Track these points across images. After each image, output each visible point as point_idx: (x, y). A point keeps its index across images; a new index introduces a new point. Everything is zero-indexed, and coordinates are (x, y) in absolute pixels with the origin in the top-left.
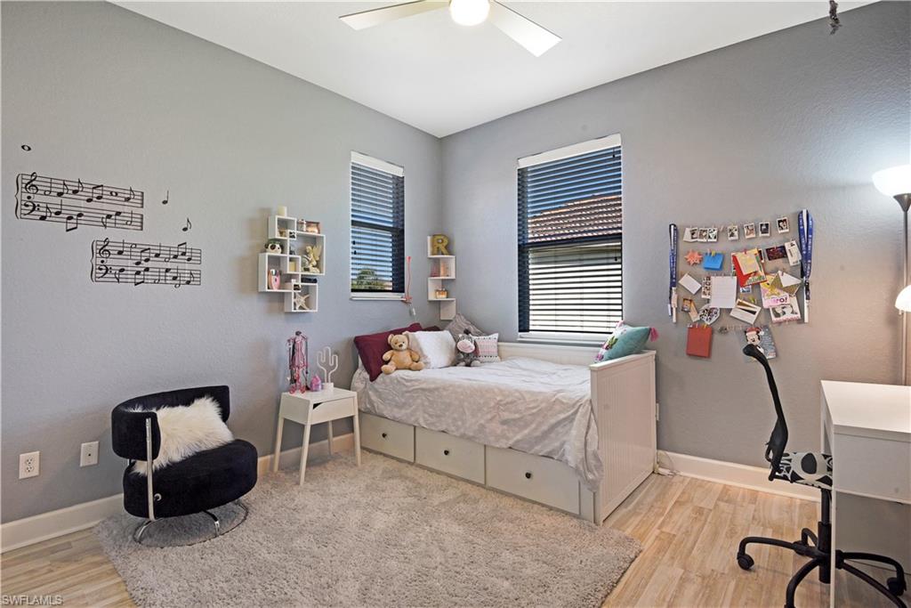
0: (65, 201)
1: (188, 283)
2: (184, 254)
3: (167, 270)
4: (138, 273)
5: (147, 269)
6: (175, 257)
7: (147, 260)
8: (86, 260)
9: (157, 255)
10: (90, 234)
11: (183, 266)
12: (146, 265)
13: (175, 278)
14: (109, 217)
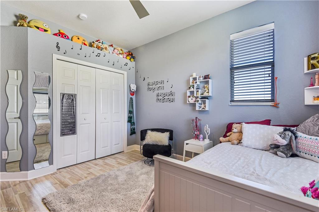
0: (153, 86)
1: (172, 101)
2: (171, 94)
3: (168, 99)
4: (163, 100)
5: (165, 99)
6: (170, 95)
7: (165, 97)
8: (155, 98)
9: (166, 95)
10: (156, 92)
11: (171, 97)
12: (164, 98)
13: (170, 100)
14: (159, 88)
